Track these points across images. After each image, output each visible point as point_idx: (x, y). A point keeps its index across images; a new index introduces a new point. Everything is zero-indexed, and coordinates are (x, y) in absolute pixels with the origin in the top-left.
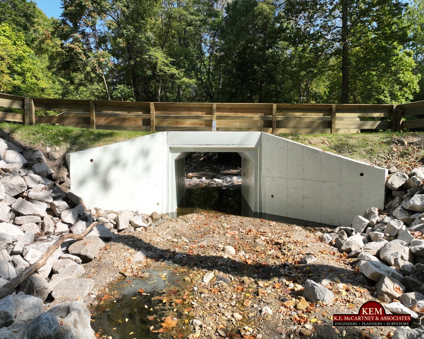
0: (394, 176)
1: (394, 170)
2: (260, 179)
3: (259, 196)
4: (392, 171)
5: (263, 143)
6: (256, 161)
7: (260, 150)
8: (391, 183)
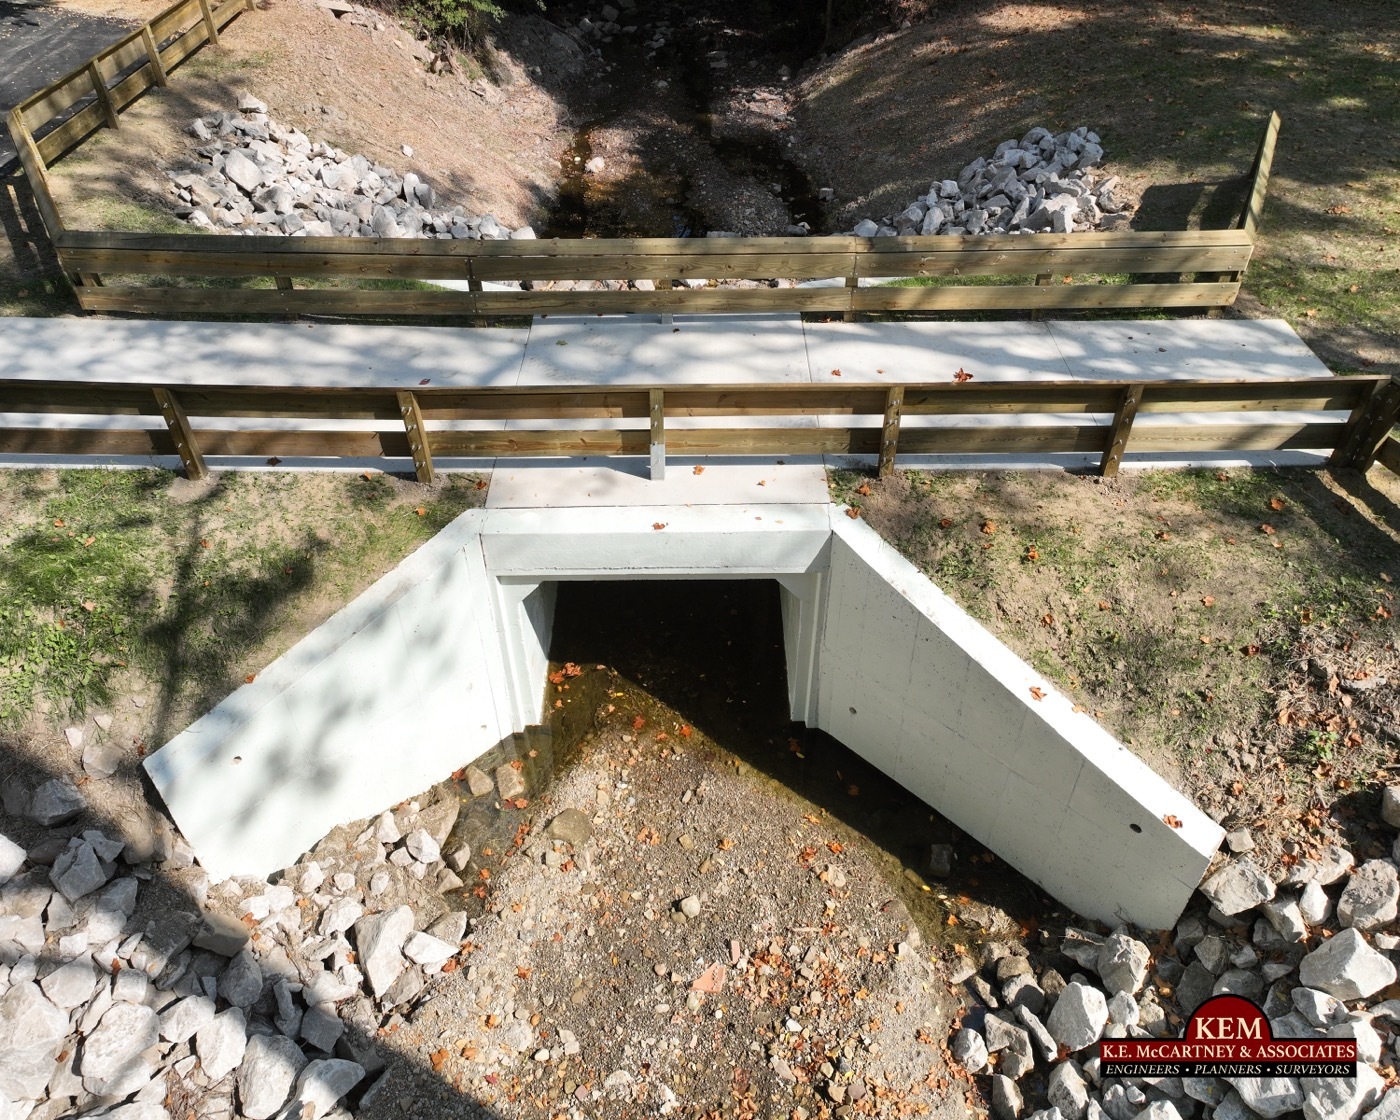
0: (1232, 871)
1: (1242, 844)
2: (817, 654)
3: (812, 692)
4: (1234, 848)
5: (834, 563)
6: (810, 602)
7: (824, 579)
8: (1216, 893)
